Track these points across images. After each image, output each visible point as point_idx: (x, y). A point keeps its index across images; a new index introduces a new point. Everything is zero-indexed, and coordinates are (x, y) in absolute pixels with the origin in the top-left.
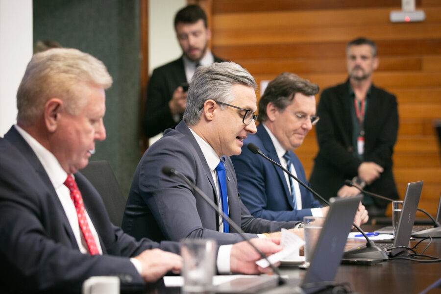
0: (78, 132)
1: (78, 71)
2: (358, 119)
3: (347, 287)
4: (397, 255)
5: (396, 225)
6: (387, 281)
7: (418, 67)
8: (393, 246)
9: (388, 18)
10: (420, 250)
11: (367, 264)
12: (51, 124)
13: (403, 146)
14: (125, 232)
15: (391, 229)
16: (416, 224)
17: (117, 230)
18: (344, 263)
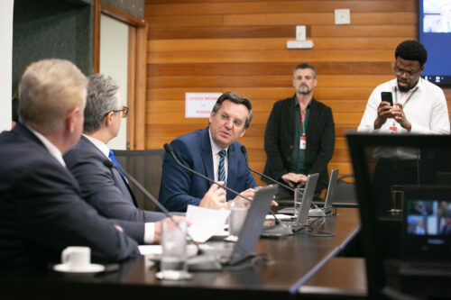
3: (266, 256)
4: (298, 231)
8: (295, 223)
9: (286, 45)
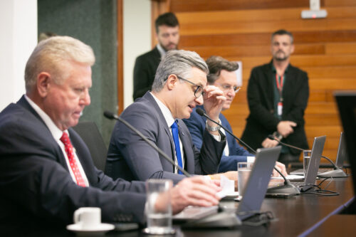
0: (63, 98)
1: (63, 52)
2: (278, 90)
3: (269, 215)
4: (306, 191)
5: (306, 169)
6: (299, 210)
7: (322, 51)
8: (303, 184)
9: (300, 15)
10: (323, 187)
11: (285, 197)
12: (43, 92)
13: (311, 110)
14: (105, 174)
15: (302, 171)
16: (321, 167)
17: (100, 173)
18: (268, 197)
